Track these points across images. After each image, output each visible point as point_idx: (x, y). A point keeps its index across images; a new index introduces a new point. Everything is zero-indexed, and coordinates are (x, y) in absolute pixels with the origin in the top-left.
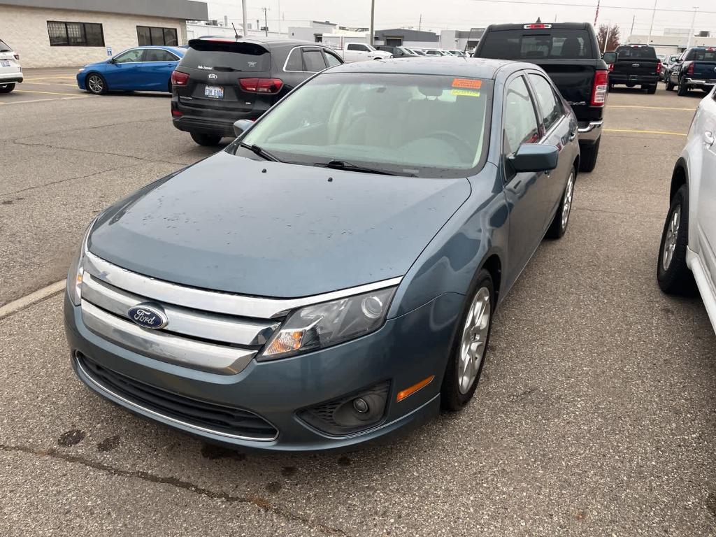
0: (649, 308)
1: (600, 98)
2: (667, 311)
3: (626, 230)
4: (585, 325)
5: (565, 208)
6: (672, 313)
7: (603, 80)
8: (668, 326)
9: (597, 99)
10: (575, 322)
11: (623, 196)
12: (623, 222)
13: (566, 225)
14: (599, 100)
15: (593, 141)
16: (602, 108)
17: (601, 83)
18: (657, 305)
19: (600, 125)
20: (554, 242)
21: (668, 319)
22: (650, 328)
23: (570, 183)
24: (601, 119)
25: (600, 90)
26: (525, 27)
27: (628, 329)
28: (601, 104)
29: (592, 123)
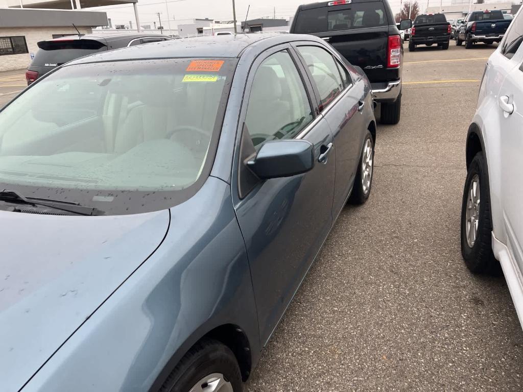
0: (456, 298)
1: (395, 61)
2: (477, 301)
3: (428, 186)
4: (383, 338)
5: (365, 173)
6: (482, 304)
7: (396, 44)
8: (478, 328)
9: (393, 62)
10: (371, 334)
11: (425, 147)
12: (424, 176)
13: (369, 189)
14: (395, 62)
15: (393, 99)
16: (398, 69)
17: (395, 47)
18: (465, 293)
19: (398, 84)
20: (358, 208)
21: (478, 315)
22: (459, 336)
23: (367, 149)
24: (399, 79)
25: (394, 53)
26: (329, 4)
27: (434, 340)
28: (397, 66)
29: (390, 84)
